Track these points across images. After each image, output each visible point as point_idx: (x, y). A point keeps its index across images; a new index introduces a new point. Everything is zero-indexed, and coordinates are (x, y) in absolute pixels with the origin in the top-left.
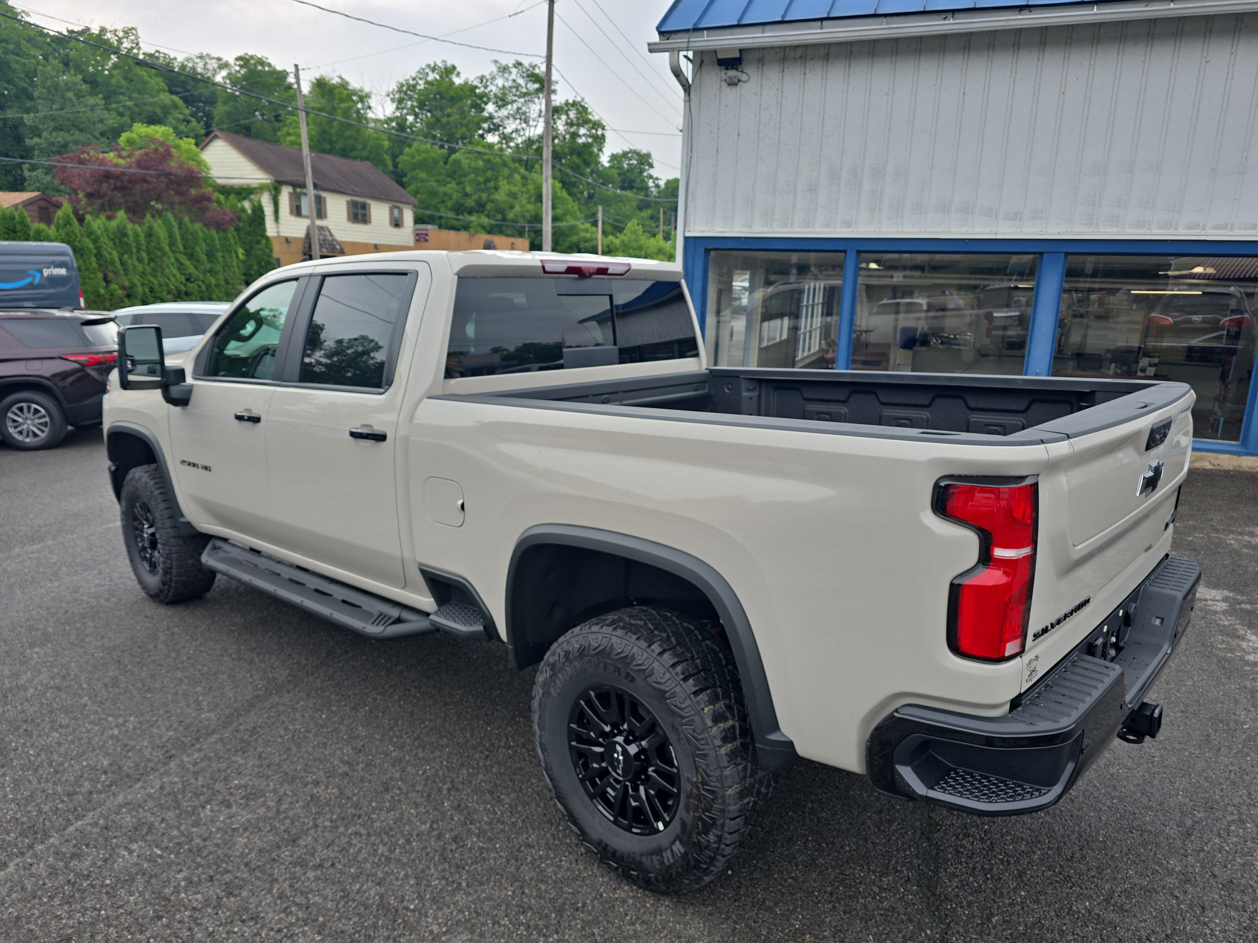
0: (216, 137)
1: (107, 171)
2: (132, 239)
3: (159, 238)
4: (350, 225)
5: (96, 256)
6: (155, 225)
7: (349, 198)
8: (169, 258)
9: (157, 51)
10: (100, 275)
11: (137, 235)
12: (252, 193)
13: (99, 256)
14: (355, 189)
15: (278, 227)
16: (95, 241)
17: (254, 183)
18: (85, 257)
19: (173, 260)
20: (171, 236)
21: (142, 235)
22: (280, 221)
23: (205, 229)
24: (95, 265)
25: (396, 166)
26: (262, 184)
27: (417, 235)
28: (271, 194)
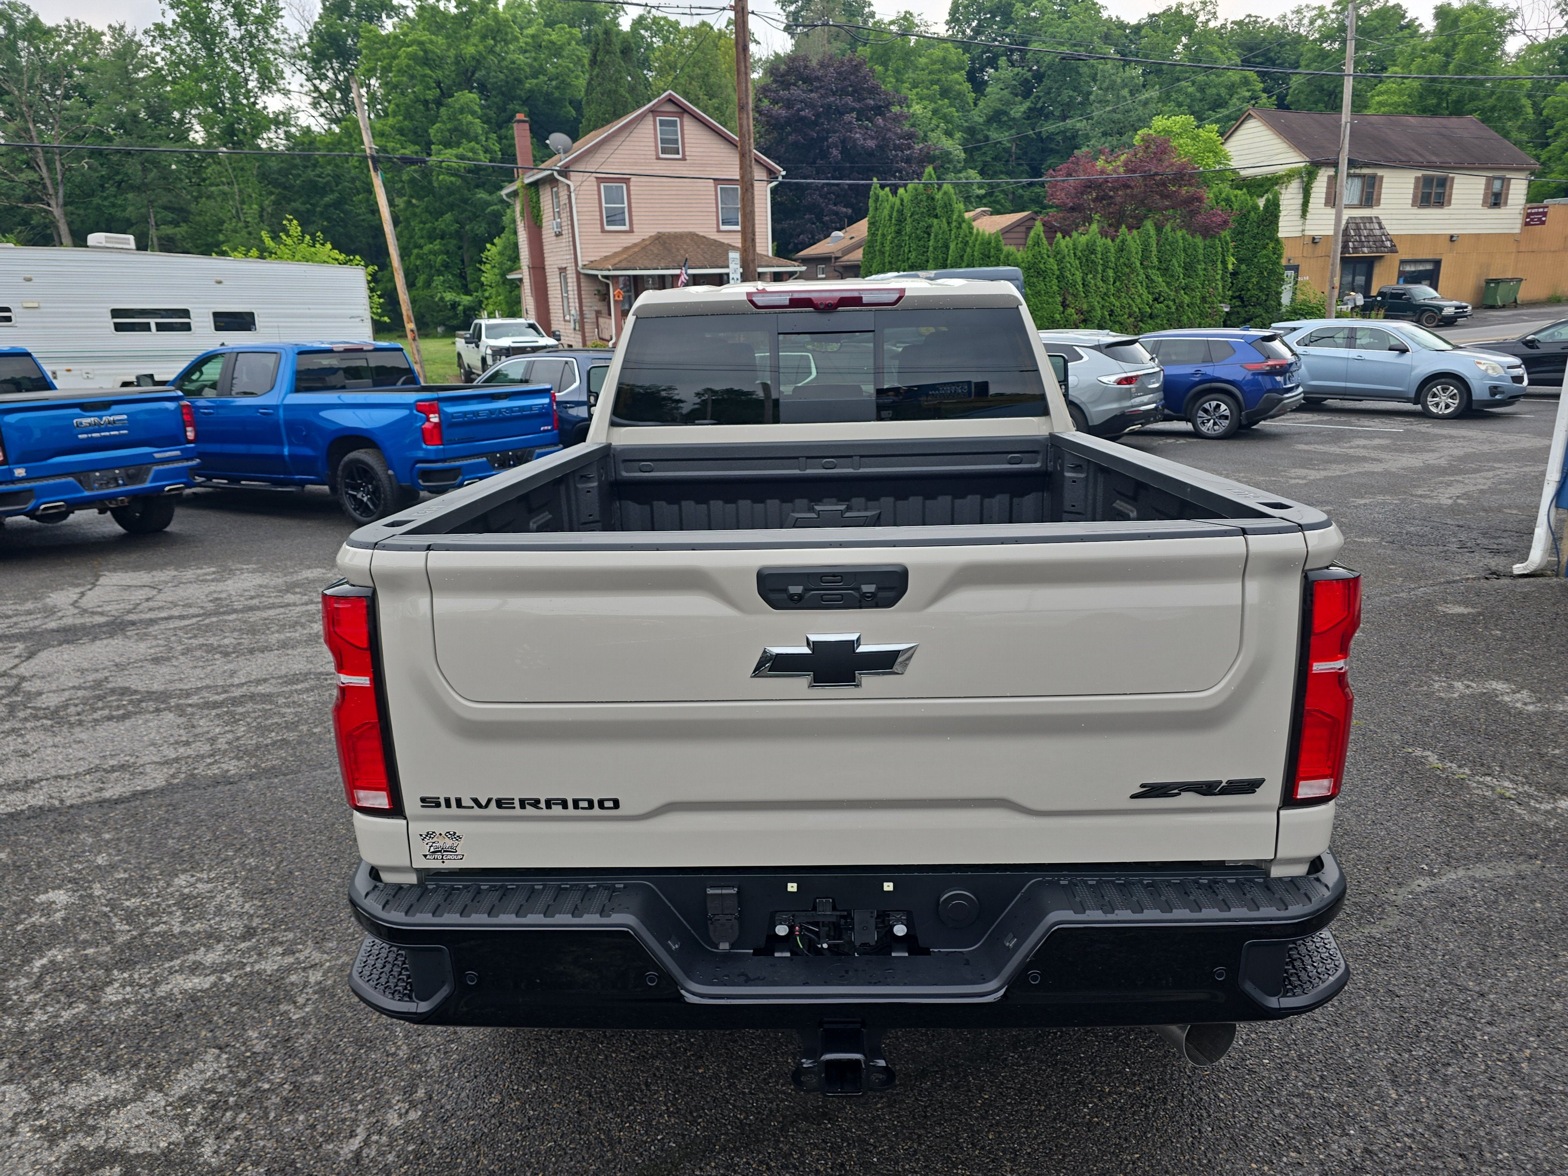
0: (1250, 116)
1: (1090, 181)
2: (1099, 256)
3: (1130, 252)
4: (1416, 210)
5: (1058, 278)
6: (1129, 238)
7: (1419, 174)
8: (1138, 275)
9: (1249, 16)
10: (1059, 299)
11: (1107, 250)
12: (1277, 184)
13: (1061, 278)
14: (1434, 159)
15: (1304, 224)
16: (1060, 262)
17: (1281, 170)
18: (1047, 279)
19: (1142, 277)
20: (1146, 249)
21: (1113, 250)
22: (1308, 216)
23: (1188, 237)
24: (1055, 288)
25: (1538, 111)
26: (1290, 170)
27: (1529, 215)
28: (1303, 182)
